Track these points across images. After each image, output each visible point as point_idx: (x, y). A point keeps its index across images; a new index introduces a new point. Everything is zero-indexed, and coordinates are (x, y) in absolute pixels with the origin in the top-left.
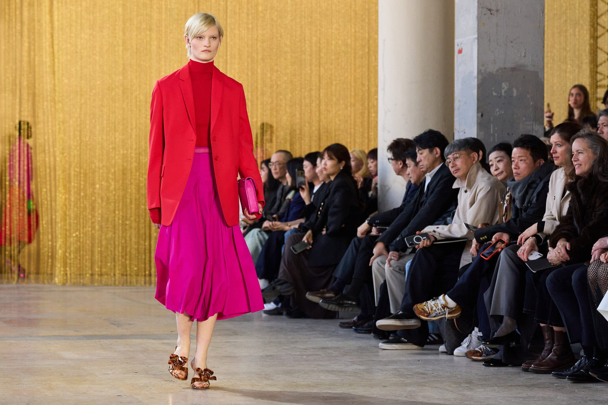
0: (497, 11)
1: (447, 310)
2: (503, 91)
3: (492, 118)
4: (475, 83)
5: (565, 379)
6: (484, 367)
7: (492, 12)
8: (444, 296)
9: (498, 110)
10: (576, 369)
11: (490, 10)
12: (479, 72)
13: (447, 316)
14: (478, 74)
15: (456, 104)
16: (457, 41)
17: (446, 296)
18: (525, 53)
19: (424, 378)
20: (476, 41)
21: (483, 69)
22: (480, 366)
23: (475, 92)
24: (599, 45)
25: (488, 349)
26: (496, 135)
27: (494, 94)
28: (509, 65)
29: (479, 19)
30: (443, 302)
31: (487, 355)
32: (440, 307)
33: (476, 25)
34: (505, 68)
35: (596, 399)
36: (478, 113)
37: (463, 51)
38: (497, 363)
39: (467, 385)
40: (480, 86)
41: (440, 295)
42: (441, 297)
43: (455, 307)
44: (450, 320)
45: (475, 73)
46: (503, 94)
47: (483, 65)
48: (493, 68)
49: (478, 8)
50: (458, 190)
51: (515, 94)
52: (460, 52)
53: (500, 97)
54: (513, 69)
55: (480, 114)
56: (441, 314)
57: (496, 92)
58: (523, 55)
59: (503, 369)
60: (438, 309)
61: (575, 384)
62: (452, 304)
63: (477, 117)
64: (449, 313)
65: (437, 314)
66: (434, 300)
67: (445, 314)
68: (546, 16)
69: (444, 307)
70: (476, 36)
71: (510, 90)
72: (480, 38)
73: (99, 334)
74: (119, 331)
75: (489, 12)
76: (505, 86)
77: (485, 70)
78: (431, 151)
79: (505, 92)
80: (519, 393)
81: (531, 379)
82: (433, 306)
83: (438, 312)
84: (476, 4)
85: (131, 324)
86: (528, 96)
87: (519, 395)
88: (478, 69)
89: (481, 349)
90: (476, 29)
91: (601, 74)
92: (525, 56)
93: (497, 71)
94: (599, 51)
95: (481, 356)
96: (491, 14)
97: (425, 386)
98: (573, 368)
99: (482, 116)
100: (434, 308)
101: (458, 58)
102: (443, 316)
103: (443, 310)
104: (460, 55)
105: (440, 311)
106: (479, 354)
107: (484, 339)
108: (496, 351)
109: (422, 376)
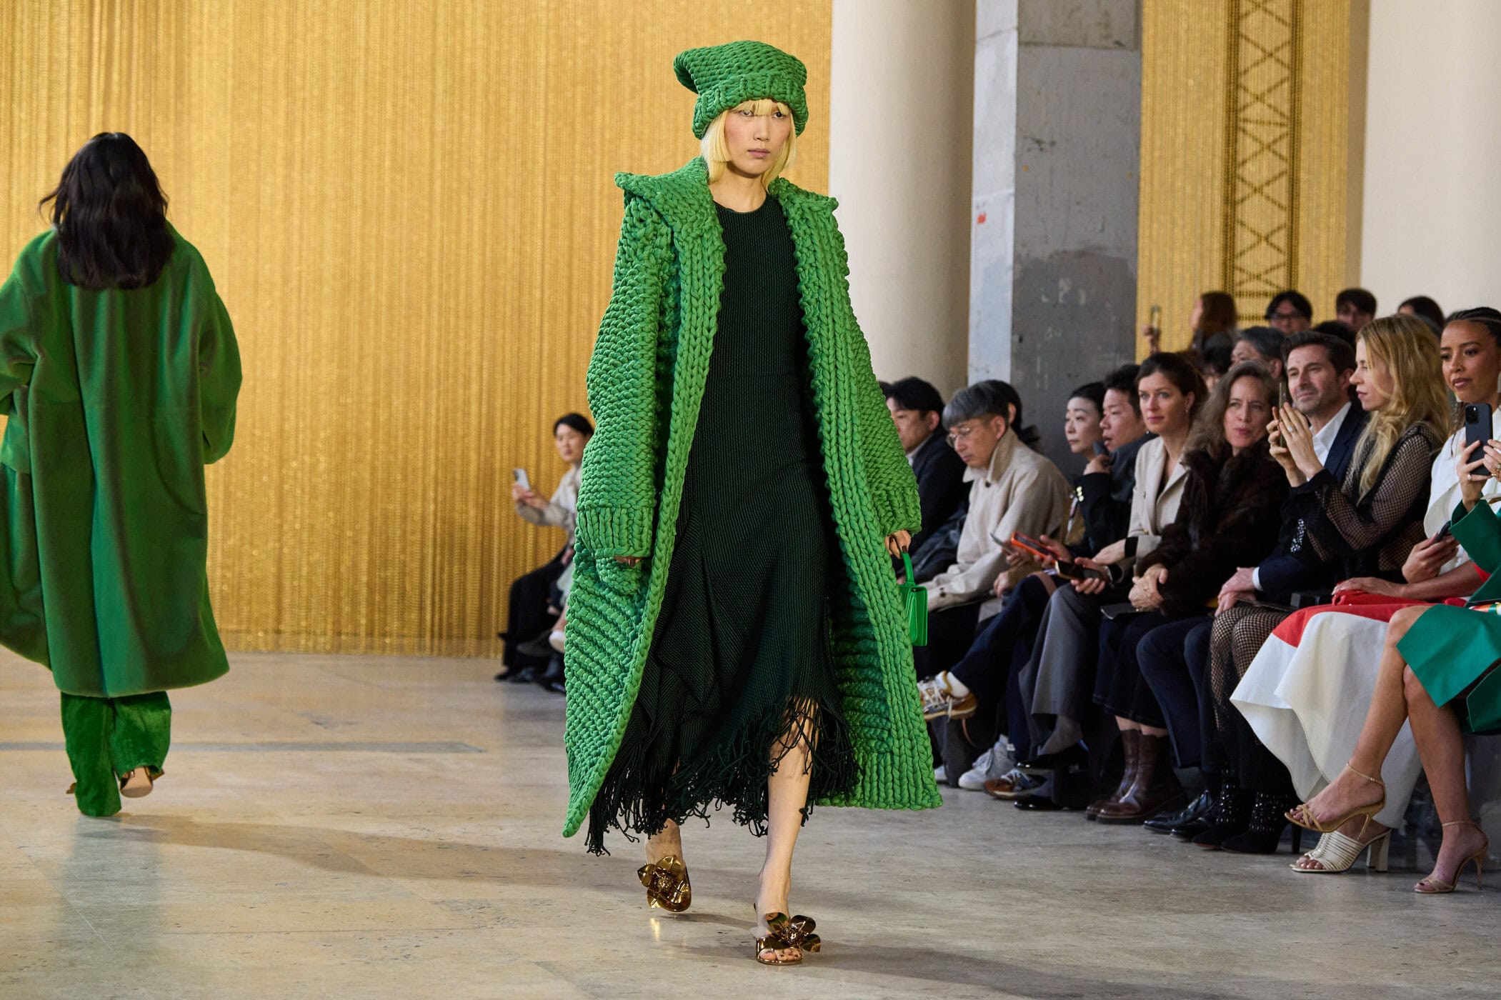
0: (1053, 144)
1: (950, 702)
2: (1061, 294)
3: (1039, 346)
4: (1009, 278)
5: (1168, 834)
6: (1016, 810)
7: (1043, 146)
8: (946, 675)
9: (1050, 330)
10: (1189, 817)
11: (1039, 142)
12: (1017, 258)
13: (951, 713)
14: (1015, 261)
15: (973, 318)
16: (976, 199)
17: (950, 675)
18: (1103, 225)
19: (905, 829)
20: (1012, 199)
21: (1024, 252)
22: (1011, 809)
23: (1009, 295)
24: (1239, 217)
25: (1026, 777)
26: (1046, 376)
27: (1044, 299)
28: (1073, 246)
29: (1018, 157)
30: (943, 686)
31: (1024, 788)
32: (937, 694)
33: (1012, 170)
34: (1065, 252)
35: (1227, 871)
36: (1013, 334)
37: (988, 218)
38: (1041, 804)
39: (985, 843)
40: (1018, 284)
41: (938, 673)
42: (940, 676)
43: (966, 697)
44: (956, 722)
45: (1009, 260)
46: (1061, 301)
47: (1024, 245)
48: (1042, 252)
49: (1018, 137)
50: (970, 484)
51: (1083, 301)
52: (982, 219)
53: (1055, 306)
54: (1081, 254)
55: (1017, 338)
56: (940, 708)
57: (1047, 296)
58: (1100, 227)
59: (1052, 815)
60: (934, 699)
61: (1187, 845)
62: (960, 689)
63: (1013, 343)
64: (955, 707)
65: (930, 708)
66: (926, 681)
67: (946, 709)
68: (1143, 161)
69: (946, 694)
70: (1012, 190)
71: (1073, 293)
72: (1018, 194)
73: (289, 740)
74: (325, 735)
75: (1036, 146)
76: (1064, 286)
77: (1028, 255)
78: (923, 416)
79: (1065, 297)
80: (1082, 860)
81: (1106, 834)
82: (924, 692)
83: (933, 704)
84: (1013, 131)
85: (351, 724)
86: (1108, 305)
87: (1082, 863)
88: (1015, 251)
89: (1011, 777)
90: (1011, 178)
91: (1241, 270)
92: (1103, 230)
93: (1051, 257)
94: (1238, 227)
95: (1011, 790)
96: (1041, 150)
97: (906, 844)
98: (1185, 815)
99: (1021, 340)
100: (927, 697)
101: (977, 231)
102: (943, 713)
103: (943, 702)
104: (982, 225)
105: (937, 703)
106: (1007, 787)
107: (1019, 756)
108: (1039, 780)
109: (901, 825)
